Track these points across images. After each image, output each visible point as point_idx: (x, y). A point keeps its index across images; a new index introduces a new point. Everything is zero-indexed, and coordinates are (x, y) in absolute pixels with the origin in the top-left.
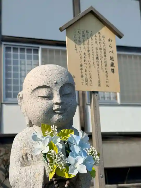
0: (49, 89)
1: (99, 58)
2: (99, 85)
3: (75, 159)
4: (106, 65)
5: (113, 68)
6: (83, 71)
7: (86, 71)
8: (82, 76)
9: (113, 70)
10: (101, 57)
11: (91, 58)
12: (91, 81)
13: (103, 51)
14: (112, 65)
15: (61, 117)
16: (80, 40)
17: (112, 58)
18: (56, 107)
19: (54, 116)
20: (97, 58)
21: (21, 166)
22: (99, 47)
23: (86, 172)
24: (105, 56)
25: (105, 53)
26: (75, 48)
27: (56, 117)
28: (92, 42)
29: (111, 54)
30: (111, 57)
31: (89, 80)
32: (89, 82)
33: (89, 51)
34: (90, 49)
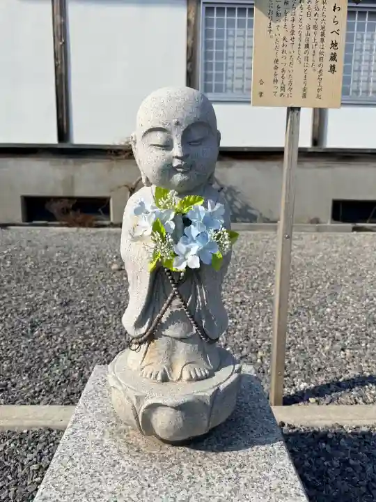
0: (166, 134)
1: (310, 46)
2: (304, 96)
3: (187, 246)
4: (321, 59)
5: (333, 63)
6: (279, 71)
7: (283, 70)
8: (276, 81)
9: (333, 68)
10: (314, 44)
11: (296, 46)
12: (290, 89)
13: (319, 31)
14: (333, 57)
15: (186, 177)
16: (279, 12)
17: (334, 45)
18: (176, 163)
19: (175, 176)
20: (307, 46)
21: (131, 241)
22: (312, 23)
23: (198, 266)
24: (322, 40)
25: (323, 34)
26: (268, 29)
27: (178, 178)
28: (301, 14)
29: (334, 37)
30: (334, 42)
31: (287, 88)
32: (287, 92)
33: (293, 33)
34: (296, 29)
